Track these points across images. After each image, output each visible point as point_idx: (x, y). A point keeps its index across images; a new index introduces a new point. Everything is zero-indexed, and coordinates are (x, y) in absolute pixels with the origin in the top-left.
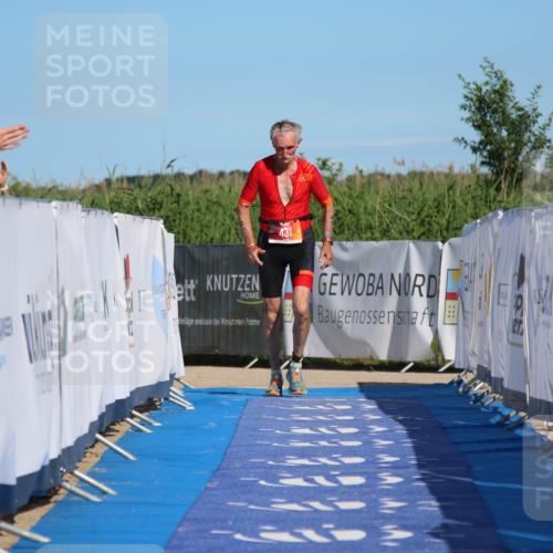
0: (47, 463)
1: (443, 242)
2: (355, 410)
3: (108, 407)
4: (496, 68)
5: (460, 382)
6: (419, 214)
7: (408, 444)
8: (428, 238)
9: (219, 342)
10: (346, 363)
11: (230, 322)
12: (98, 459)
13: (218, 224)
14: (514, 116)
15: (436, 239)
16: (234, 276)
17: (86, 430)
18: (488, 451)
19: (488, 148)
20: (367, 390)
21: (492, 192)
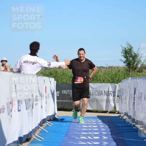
0: (29, 132)
1: (117, 84)
2: (97, 122)
3: (42, 120)
4: (129, 44)
5: (120, 116)
6: (111, 77)
7: (109, 130)
8: (113, 83)
9: (65, 105)
10: (94, 111)
11: (68, 101)
12: (39, 132)
13: (65, 79)
14: (133, 55)
15: (115, 83)
16: (68, 91)
17: (37, 125)
18: (126, 132)
19: (127, 62)
20: (99, 117)
21: (128, 72)
